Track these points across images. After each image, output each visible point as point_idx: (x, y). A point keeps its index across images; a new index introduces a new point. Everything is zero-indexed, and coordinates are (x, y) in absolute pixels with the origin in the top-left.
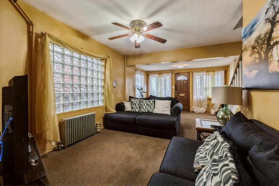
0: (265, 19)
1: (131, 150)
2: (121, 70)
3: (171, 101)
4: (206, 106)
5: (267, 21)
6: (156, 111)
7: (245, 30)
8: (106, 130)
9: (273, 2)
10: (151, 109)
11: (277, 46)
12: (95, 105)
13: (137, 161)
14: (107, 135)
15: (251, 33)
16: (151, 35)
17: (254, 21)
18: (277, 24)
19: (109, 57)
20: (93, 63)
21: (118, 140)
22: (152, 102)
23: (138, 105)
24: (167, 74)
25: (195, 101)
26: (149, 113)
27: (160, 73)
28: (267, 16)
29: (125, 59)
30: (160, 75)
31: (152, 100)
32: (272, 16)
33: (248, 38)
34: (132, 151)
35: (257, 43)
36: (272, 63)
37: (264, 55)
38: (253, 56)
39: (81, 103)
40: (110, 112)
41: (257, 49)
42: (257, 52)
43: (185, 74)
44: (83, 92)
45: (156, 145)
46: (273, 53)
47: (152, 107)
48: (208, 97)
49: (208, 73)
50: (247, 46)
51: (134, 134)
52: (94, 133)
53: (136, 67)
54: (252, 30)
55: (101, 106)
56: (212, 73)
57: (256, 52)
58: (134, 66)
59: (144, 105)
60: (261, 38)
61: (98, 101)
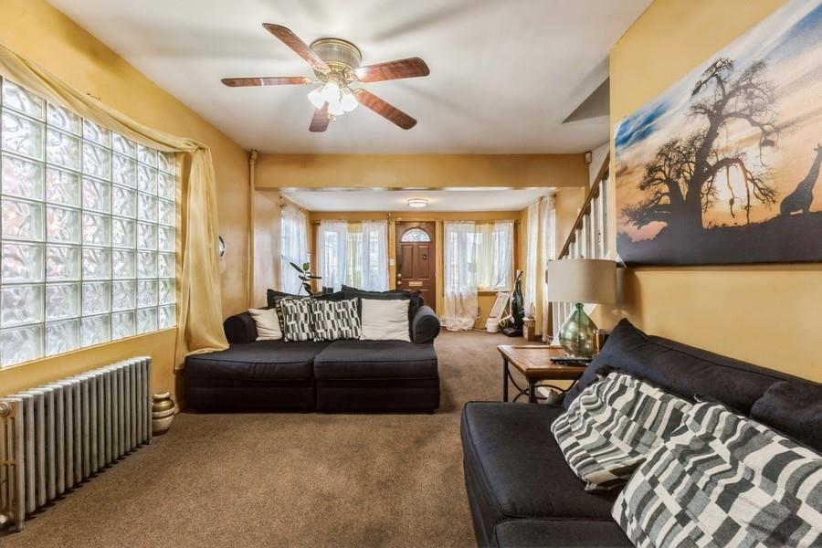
0: (690, 105)
1: (321, 469)
2: (236, 200)
3: (408, 301)
4: (474, 312)
5: (698, 110)
6: (367, 333)
7: (623, 125)
8: (193, 417)
9: (717, 69)
10: (351, 328)
11: (728, 169)
12: (145, 327)
13: (356, 502)
14: (204, 436)
15: (643, 134)
16: (375, 97)
17: (655, 107)
18: (729, 119)
19: (200, 148)
20: (134, 162)
21: (255, 445)
22: (350, 306)
23: (306, 319)
24: (375, 225)
25: (448, 299)
26: (344, 341)
27: (354, 218)
28: (699, 98)
29: (250, 166)
30: (355, 225)
31: (350, 299)
32: (712, 101)
33: (633, 146)
34: (325, 471)
35: (666, 160)
36: (712, 206)
37: (689, 188)
38: (652, 187)
39: (83, 320)
40: (206, 350)
41: (664, 172)
42: (664, 178)
43: (423, 226)
44: (90, 277)
45: (391, 438)
46: (715, 184)
47: (353, 322)
48: (478, 289)
49: (478, 226)
50: (629, 165)
51: (306, 415)
52: (146, 438)
53: (283, 195)
54: (647, 127)
55: (167, 328)
56: (487, 226)
57: (660, 179)
58: (276, 190)
59: (329, 319)
60: (678, 147)
61: (155, 311)
